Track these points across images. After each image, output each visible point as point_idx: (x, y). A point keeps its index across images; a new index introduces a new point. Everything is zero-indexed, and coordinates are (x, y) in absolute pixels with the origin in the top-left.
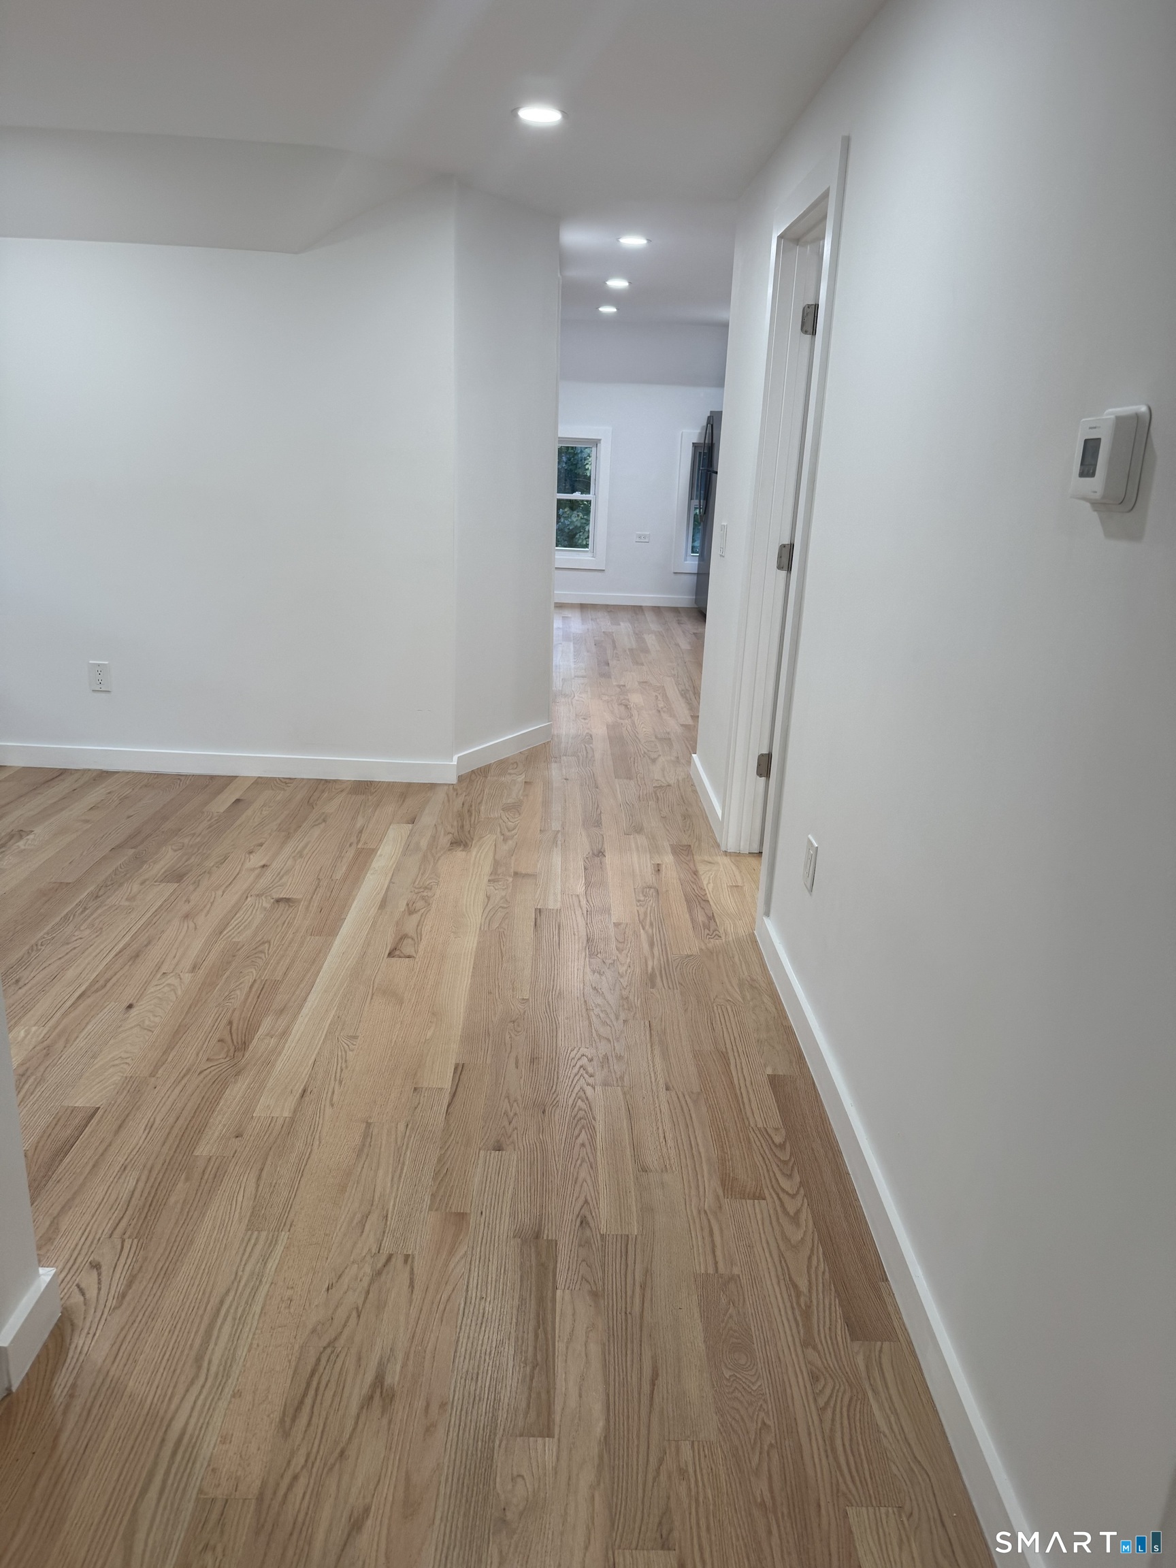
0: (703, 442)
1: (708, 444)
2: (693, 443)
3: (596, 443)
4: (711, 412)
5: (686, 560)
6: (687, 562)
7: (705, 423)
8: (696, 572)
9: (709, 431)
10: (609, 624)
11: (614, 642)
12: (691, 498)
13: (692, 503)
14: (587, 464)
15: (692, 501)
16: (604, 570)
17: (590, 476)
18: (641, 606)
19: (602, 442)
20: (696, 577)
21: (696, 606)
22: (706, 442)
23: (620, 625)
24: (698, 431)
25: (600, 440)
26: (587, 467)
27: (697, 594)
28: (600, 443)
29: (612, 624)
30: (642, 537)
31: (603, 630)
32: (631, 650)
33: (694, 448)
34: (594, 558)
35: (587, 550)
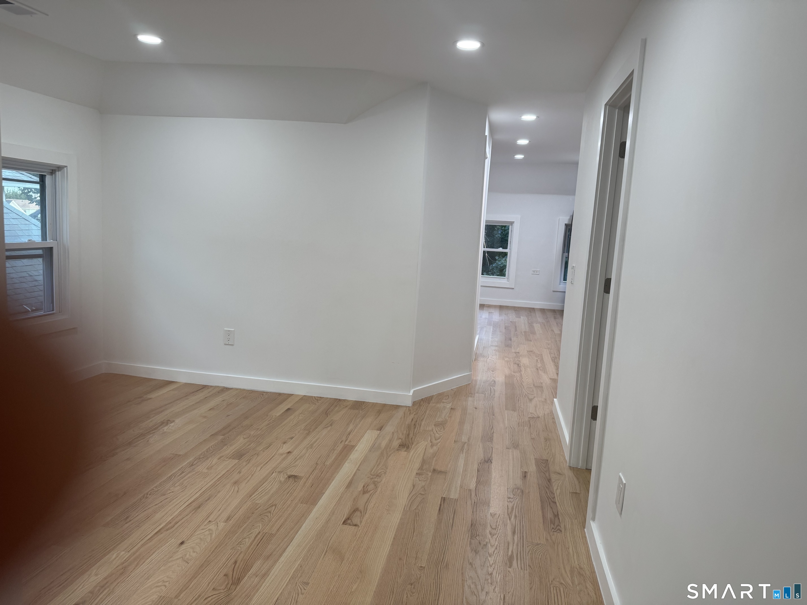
0: (570, 223)
2: (565, 224)
3: (512, 223)
5: (560, 284)
6: (561, 286)
7: (572, 214)
10: (514, 317)
11: (516, 327)
12: (563, 252)
15: (564, 254)
16: (514, 288)
18: (534, 308)
19: (515, 223)
23: (520, 318)
24: (568, 218)
25: (514, 222)
28: (514, 223)
29: (516, 317)
30: (535, 272)
31: (511, 320)
32: (525, 332)
33: (566, 226)
34: (508, 282)
35: (505, 277)
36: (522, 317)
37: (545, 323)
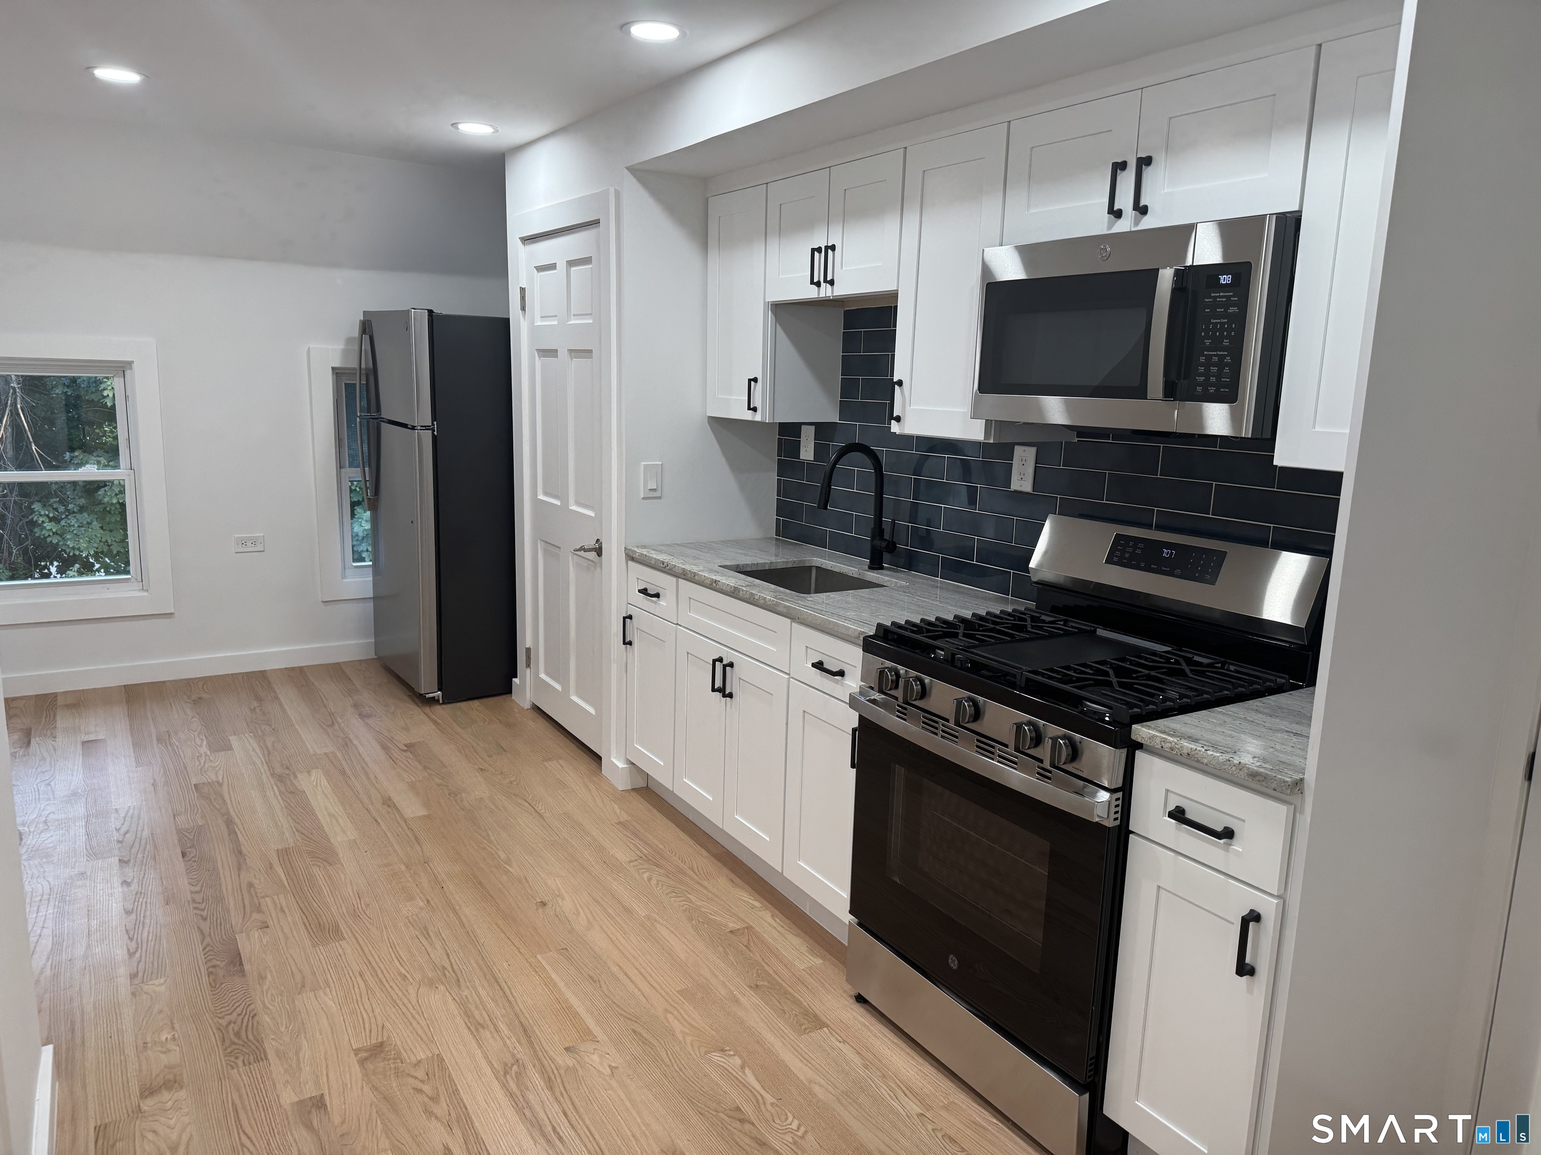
0: (355, 365)
1: (366, 369)
2: (333, 369)
3: (122, 368)
4: (365, 313)
5: (344, 576)
6: (347, 580)
7: (356, 332)
8: (372, 596)
9: (366, 346)
10: (204, 749)
11: (229, 822)
12: (340, 466)
13: (343, 474)
14: (105, 389)
15: (343, 470)
16: (171, 614)
17: (114, 406)
18: (263, 673)
19: (135, 365)
20: (372, 604)
21: (376, 657)
22: (363, 366)
23: (230, 748)
24: (341, 346)
25: (130, 363)
26: (105, 393)
27: (376, 635)
28: (131, 369)
29: (209, 746)
30: (249, 544)
31: (194, 781)
32: (284, 854)
33: (335, 376)
34: (145, 594)
35: (129, 576)
36: (233, 740)
37: (339, 755)
